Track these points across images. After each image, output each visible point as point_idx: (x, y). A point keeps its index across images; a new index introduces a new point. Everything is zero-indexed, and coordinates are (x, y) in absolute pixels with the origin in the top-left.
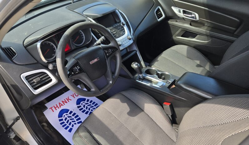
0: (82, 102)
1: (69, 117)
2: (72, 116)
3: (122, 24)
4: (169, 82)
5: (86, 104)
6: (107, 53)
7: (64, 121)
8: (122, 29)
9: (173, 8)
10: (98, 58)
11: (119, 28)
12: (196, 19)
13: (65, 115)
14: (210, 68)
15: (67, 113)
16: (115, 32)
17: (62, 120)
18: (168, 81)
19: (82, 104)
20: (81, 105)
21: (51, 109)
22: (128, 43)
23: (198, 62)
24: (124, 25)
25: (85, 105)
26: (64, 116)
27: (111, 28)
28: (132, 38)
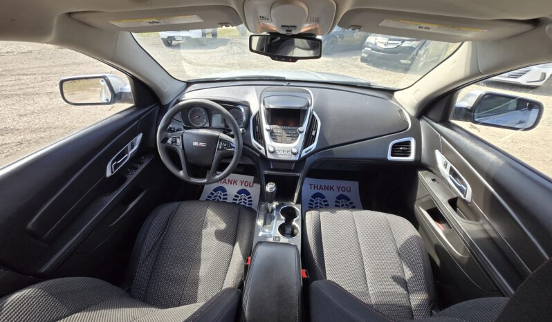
0: (243, 195)
1: (219, 197)
2: (222, 198)
3: (298, 130)
6: (221, 145)
7: (213, 197)
9: (437, 152)
11: (290, 132)
12: (465, 196)
13: (219, 193)
14: (420, 306)
15: (223, 193)
16: (279, 135)
20: (240, 196)
22: (287, 156)
23: (408, 274)
24: (301, 132)
27: (278, 127)
28: (300, 155)
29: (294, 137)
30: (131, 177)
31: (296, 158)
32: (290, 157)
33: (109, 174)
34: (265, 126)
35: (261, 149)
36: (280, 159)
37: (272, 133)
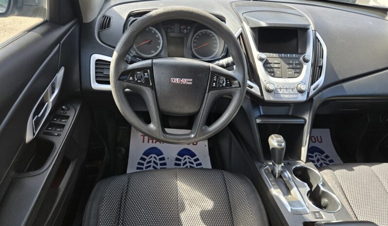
0: (187, 157)
1: (155, 162)
2: (159, 164)
3: (301, 59)
4: (320, 215)
5: (190, 162)
6: (214, 82)
7: (145, 163)
8: (298, 66)
10: (191, 80)
11: (291, 62)
13: (153, 157)
15: (158, 156)
16: (276, 66)
17: (144, 160)
18: (321, 212)
19: (185, 158)
20: (183, 158)
21: (142, 137)
22: (291, 96)
24: (306, 61)
25: (188, 162)
26: (151, 157)
27: (275, 55)
28: (308, 93)
29: (298, 70)
30: (59, 140)
31: (302, 98)
32: (296, 96)
33: (29, 137)
34: (256, 54)
35: (252, 87)
36: (284, 100)
37: (266, 64)
